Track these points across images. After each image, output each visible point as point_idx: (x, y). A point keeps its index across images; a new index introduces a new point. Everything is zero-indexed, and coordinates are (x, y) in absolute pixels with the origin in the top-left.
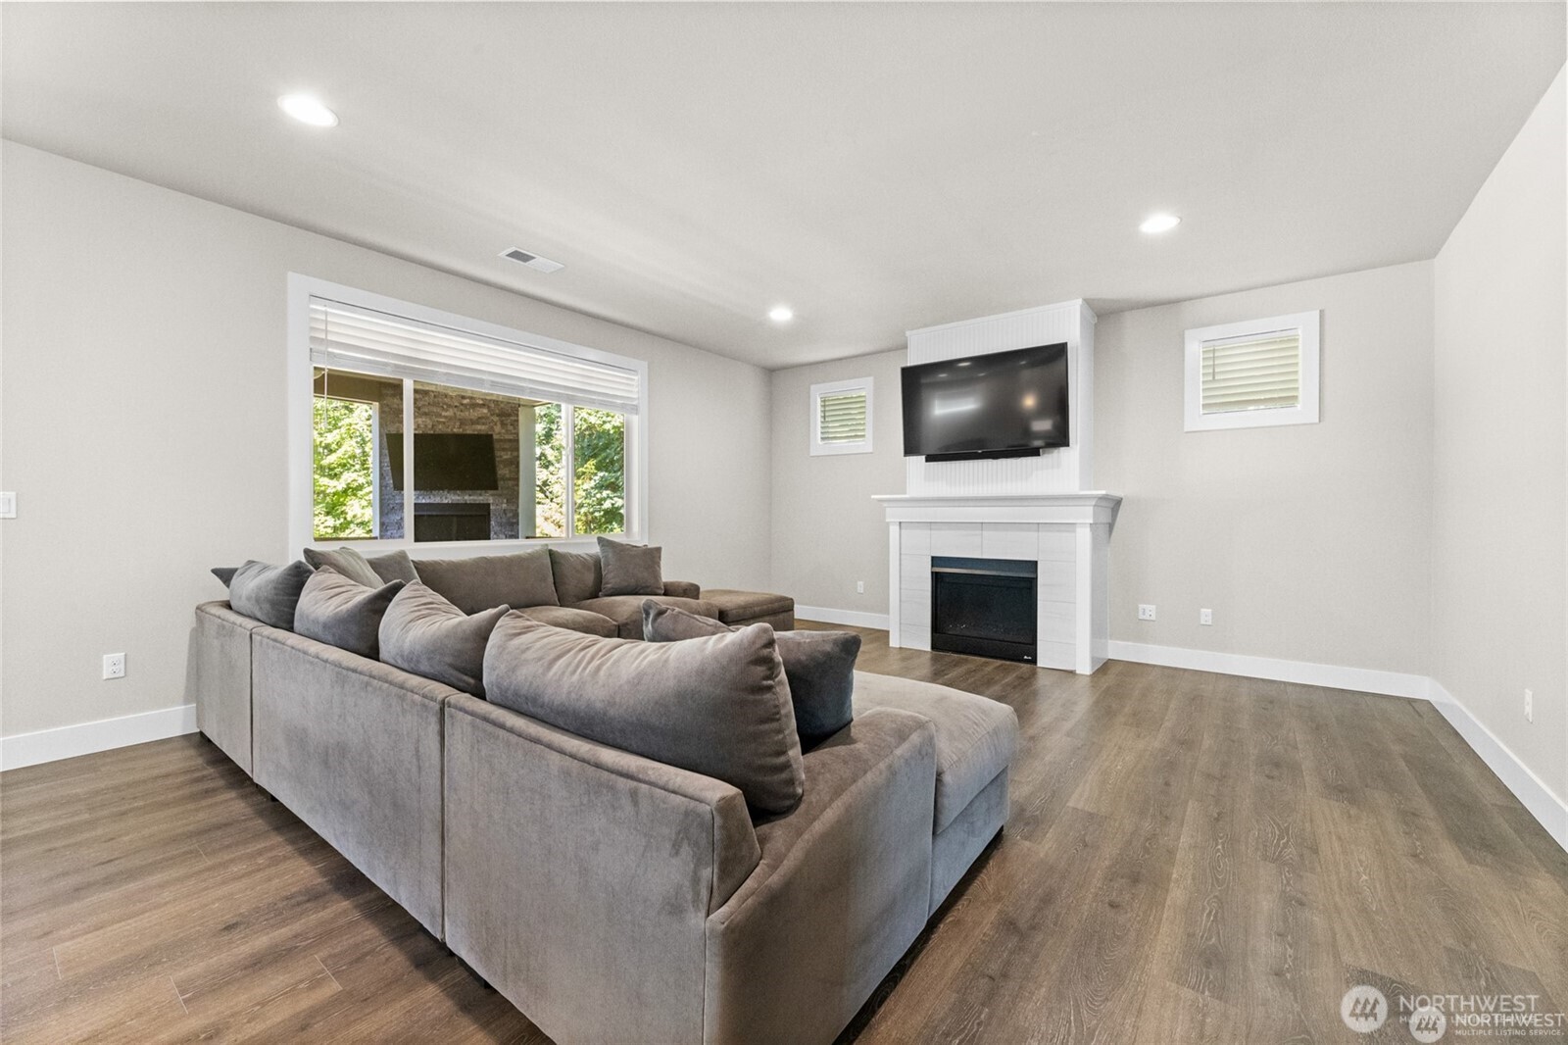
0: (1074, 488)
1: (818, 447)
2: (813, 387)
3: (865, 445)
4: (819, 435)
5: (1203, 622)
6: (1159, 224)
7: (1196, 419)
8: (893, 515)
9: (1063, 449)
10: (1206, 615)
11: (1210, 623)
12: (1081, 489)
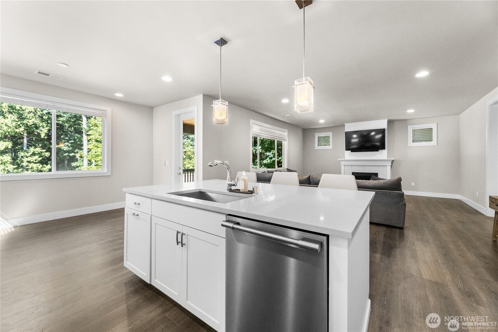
0: (386, 158)
1: (317, 147)
2: (316, 134)
3: (330, 147)
4: (317, 145)
5: (412, 185)
6: (411, 111)
7: (410, 143)
8: (342, 163)
9: (383, 150)
10: (413, 184)
11: (414, 185)
12: (388, 158)
